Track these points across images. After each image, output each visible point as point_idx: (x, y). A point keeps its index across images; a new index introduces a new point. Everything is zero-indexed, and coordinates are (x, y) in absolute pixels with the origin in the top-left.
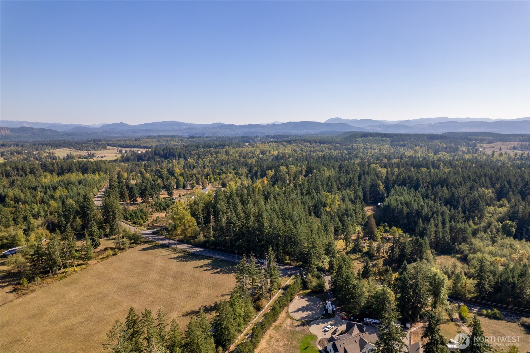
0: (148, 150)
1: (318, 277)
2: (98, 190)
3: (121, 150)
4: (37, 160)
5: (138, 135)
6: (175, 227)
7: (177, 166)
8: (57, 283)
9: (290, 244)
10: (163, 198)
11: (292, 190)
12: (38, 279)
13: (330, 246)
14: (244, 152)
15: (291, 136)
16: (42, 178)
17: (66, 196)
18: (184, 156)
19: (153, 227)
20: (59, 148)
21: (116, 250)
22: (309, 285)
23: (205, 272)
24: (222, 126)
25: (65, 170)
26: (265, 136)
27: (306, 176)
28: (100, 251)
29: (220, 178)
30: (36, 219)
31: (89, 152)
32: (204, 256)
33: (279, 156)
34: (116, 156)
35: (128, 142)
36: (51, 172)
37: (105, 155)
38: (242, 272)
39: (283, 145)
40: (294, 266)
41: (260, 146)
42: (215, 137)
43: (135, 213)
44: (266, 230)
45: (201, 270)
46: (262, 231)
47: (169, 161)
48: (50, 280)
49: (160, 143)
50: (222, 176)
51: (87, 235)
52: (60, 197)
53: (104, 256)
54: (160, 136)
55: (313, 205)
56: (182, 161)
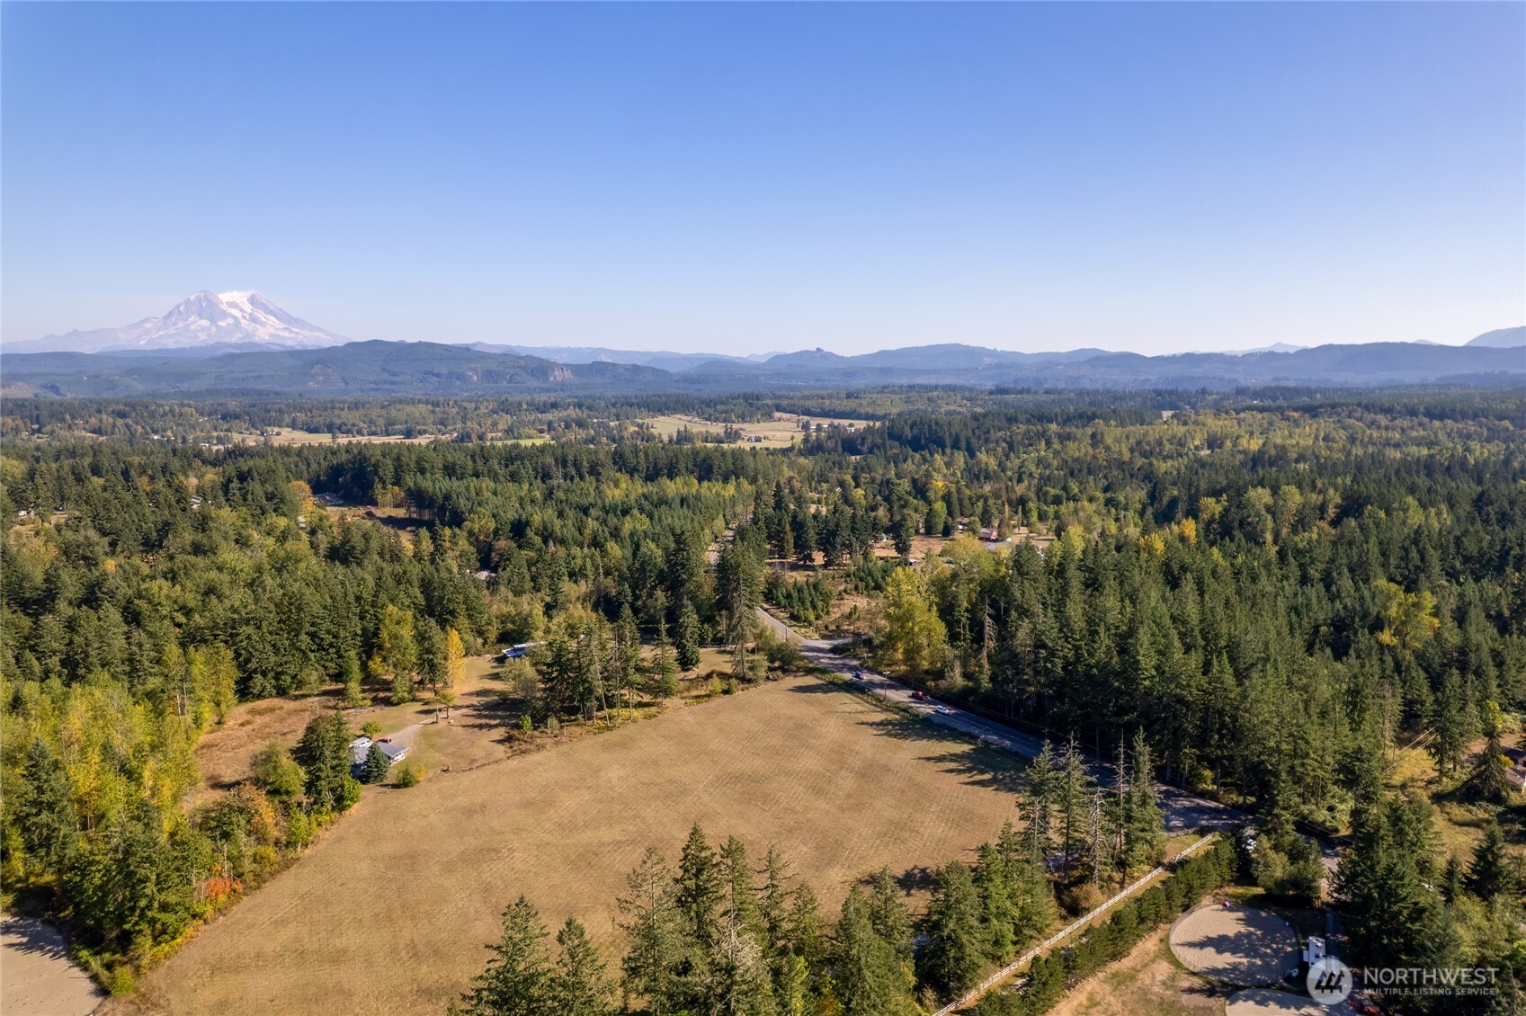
0: (871, 424)
1: (1295, 855)
2: (727, 524)
3: (808, 422)
4: (614, 441)
5: (858, 383)
6: (891, 640)
7: (945, 471)
8: (590, 740)
9: (1219, 732)
10: (881, 558)
11: (1267, 565)
12: (552, 721)
13: (1358, 760)
14: (1151, 439)
15: (1323, 391)
16: (609, 487)
17: (645, 533)
18: (968, 443)
19: (838, 632)
20: (664, 415)
21: (734, 681)
22: (1259, 872)
23: (948, 775)
24: (1098, 359)
25: (661, 469)
26: (1234, 392)
27: (1335, 523)
28: (698, 677)
29: (1056, 512)
30: (576, 582)
31: (729, 425)
32: (955, 729)
33: (1264, 453)
34: (792, 438)
35: (827, 402)
36: (632, 472)
37: (768, 434)
38: (1037, 790)
39: (1288, 419)
40: (1226, 804)
41: (1210, 421)
42: (1071, 391)
43: (800, 591)
44: (1145, 679)
45: (936, 769)
46: (1133, 680)
47: (924, 459)
48: (578, 730)
49: (912, 408)
50: (1063, 509)
51: (664, 633)
52: (632, 535)
53: (703, 693)
54: (914, 386)
55: (1332, 619)
56: (960, 458)
